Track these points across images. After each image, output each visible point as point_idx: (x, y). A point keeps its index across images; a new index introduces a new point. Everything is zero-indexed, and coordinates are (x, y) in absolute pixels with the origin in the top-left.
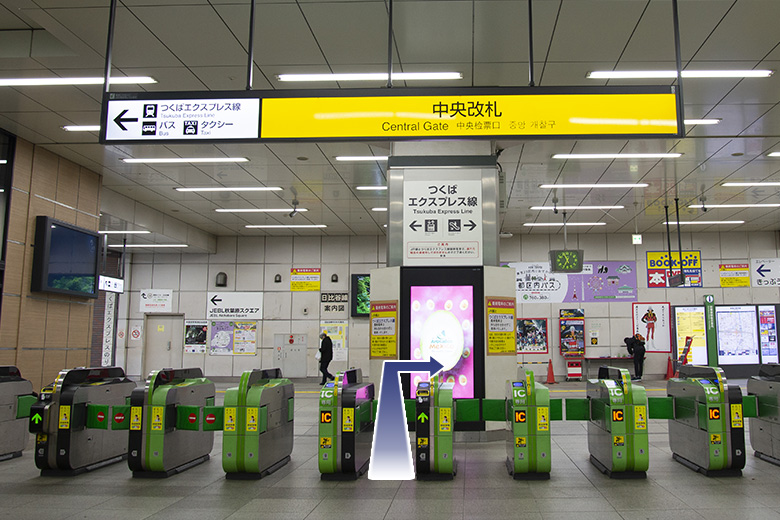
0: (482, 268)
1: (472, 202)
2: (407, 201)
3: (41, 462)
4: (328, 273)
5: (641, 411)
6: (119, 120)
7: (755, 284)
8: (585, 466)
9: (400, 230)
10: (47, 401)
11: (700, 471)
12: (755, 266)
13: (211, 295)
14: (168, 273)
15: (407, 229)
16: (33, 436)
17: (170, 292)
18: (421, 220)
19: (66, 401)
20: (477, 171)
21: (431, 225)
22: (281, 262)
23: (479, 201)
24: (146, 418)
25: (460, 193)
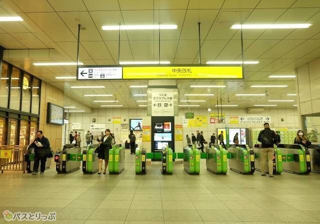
0: (174, 117)
1: (171, 98)
2: (153, 98)
3: (58, 170)
4: (123, 118)
5: (225, 156)
6: (82, 74)
7: (240, 122)
8: (206, 171)
9: (151, 106)
10: (59, 153)
11: (241, 173)
12: (240, 117)
13: (91, 125)
14: (79, 119)
15: (153, 106)
16: (55, 163)
17: (80, 124)
18: (157, 103)
19: (64, 153)
20: (172, 90)
21: (159, 105)
22: (110, 115)
23: (173, 98)
24: (87, 157)
25: (168, 96)
